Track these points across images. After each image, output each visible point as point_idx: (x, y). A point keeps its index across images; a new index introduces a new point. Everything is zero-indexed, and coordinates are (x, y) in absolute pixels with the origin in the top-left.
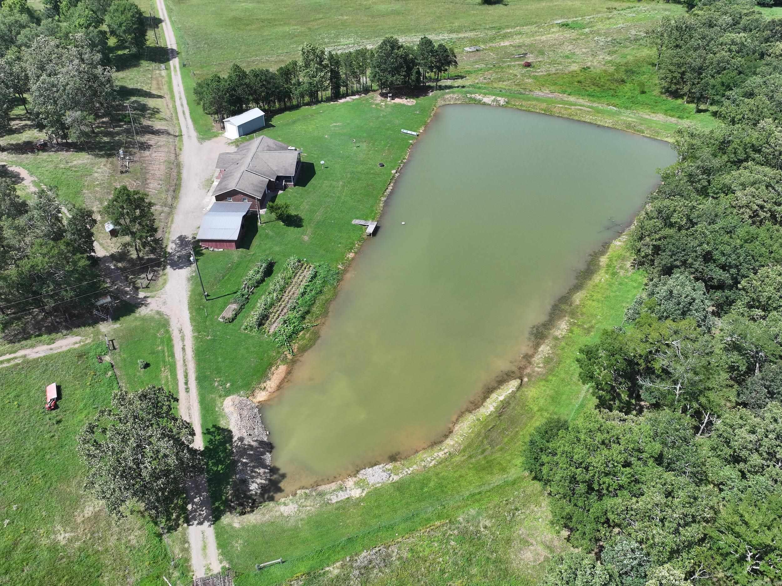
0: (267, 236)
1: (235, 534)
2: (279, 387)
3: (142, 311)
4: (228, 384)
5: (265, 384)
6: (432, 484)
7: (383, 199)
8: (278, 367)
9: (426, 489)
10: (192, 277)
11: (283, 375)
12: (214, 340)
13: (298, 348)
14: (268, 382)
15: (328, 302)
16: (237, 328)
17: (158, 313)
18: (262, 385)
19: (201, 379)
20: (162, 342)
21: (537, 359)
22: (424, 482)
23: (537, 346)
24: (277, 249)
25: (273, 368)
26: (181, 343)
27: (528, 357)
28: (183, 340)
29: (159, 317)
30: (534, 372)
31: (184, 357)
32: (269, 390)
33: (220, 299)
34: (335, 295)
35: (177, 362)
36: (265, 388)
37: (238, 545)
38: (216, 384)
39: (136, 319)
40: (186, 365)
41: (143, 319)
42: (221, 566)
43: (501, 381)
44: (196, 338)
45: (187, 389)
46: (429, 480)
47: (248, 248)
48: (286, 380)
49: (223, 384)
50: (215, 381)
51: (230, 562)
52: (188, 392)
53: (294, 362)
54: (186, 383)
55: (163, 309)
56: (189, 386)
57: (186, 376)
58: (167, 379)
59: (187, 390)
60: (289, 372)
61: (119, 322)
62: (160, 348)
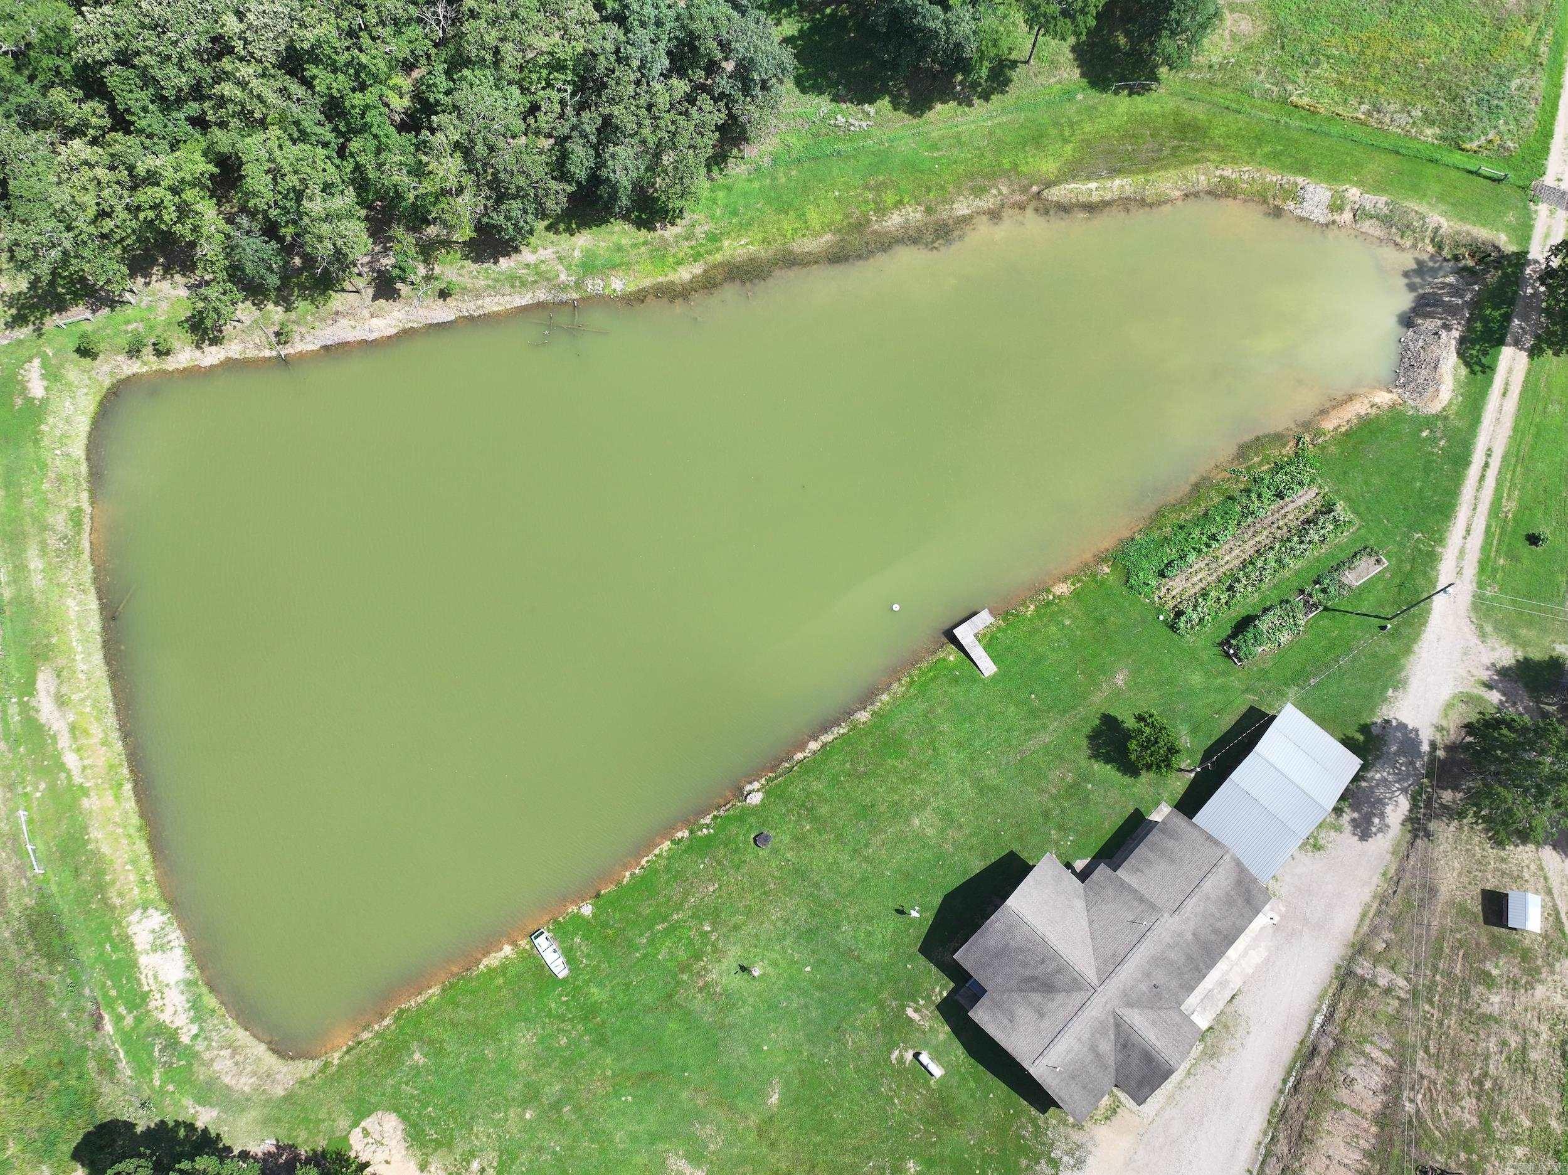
0: (1194, 730)
1: (1510, 229)
2: (1350, 398)
3: (1506, 655)
4: (1424, 434)
5: (1369, 411)
6: (1267, 149)
7: (863, 716)
8: (1336, 429)
9: (1279, 148)
10: (1396, 689)
11: (1333, 413)
12: (1410, 527)
13: (1284, 445)
14: (1363, 413)
15: (1180, 506)
16: (1363, 532)
17: (1483, 636)
18: (1374, 411)
19: (1462, 461)
20: (1494, 571)
21: (988, 202)
22: (1275, 156)
23: (964, 221)
24: (1196, 679)
25: (1343, 429)
26: (1468, 546)
27: (995, 215)
28: (1462, 551)
29: (1485, 625)
30: (1014, 191)
31: (1473, 516)
32: (1366, 401)
33: (1364, 611)
34: (1159, 514)
35: (1486, 513)
36: (1372, 406)
37: (1510, 217)
38: (1442, 443)
39: (1524, 645)
40: (1476, 498)
41: (1513, 638)
42: (1538, 208)
43: (1065, 209)
44: (1440, 541)
45: (1489, 456)
46: (1266, 156)
47: (1252, 709)
48: (1334, 403)
49: (1433, 440)
50: (1441, 449)
51: (1526, 208)
52: (1489, 449)
53: (1306, 426)
54: (1487, 465)
55: (1474, 640)
56: (1484, 459)
57: (1483, 477)
58: (1509, 495)
59: (1489, 453)
60: (1324, 412)
61: (1555, 654)
62: (1501, 561)
